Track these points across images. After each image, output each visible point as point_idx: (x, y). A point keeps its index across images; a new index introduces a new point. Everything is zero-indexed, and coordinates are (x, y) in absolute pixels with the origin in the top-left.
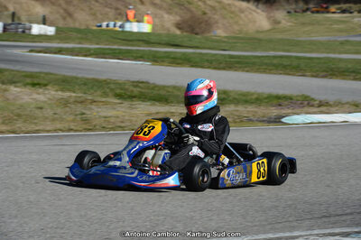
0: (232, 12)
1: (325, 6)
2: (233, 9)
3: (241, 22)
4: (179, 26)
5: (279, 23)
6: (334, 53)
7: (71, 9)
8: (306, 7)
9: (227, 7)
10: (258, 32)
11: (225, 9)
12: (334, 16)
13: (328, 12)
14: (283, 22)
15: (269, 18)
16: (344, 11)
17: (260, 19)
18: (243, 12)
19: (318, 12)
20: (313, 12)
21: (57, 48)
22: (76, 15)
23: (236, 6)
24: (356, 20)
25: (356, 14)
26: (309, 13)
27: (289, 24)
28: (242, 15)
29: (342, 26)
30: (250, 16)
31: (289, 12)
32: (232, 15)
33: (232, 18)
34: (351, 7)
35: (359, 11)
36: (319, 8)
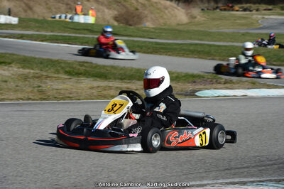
0: (158, 9)
1: (230, 5)
2: (159, 6)
3: (165, 17)
4: (116, 19)
5: (195, 18)
6: (237, 42)
7: (31, 4)
8: (216, 6)
9: (155, 5)
10: (178, 24)
11: (153, 6)
12: (238, 13)
13: (233, 10)
14: (198, 17)
15: (187, 14)
16: (245, 10)
17: (180, 15)
18: (166, 8)
19: (225, 10)
20: (221, 10)
21: (19, 34)
22: (35, 9)
23: (161, 4)
24: (255, 16)
25: (254, 12)
26: (218, 10)
27: (203, 19)
28: (166, 11)
29: (243, 21)
30: (172, 12)
31: (202, 10)
32: (158, 11)
33: (158, 13)
34: (251, 7)
35: (257, 10)
36: (226, 7)
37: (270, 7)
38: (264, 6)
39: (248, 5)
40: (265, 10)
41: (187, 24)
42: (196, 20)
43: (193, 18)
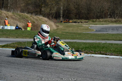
5: (59, 26)
10: (54, 30)
11: (41, 20)
13: (70, 23)
18: (47, 22)
19: (66, 22)
23: (44, 19)
26: (63, 23)
27: (62, 27)
35: (81, 23)
36: (66, 21)
37: (87, 21)
38: (83, 21)
39: (76, 20)
40: (85, 22)
41: (57, 29)
42: (59, 27)
43: (57, 26)
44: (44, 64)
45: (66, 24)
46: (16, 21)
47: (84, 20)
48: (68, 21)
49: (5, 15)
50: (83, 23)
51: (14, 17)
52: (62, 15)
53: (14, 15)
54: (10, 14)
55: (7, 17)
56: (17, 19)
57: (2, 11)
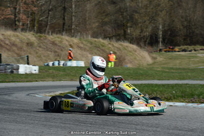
0: (130, 52)
1: (171, 47)
2: (130, 49)
3: (138, 58)
5: (156, 58)
9: (126, 48)
10: (148, 65)
11: (126, 49)
13: (175, 51)
14: (158, 58)
18: (135, 51)
19: (169, 51)
23: (131, 48)
25: (193, 52)
26: (163, 52)
27: (162, 59)
28: (137, 54)
30: (141, 54)
32: (131, 54)
33: (131, 55)
34: (188, 48)
35: (195, 50)
36: (168, 49)
38: (198, 47)
39: (186, 47)
40: (201, 50)
41: (154, 63)
42: (158, 60)
43: (154, 58)
44: (136, 123)
45: (168, 53)
46: (85, 53)
47: (201, 45)
48: (172, 49)
49: (67, 43)
50: (198, 50)
51: (82, 46)
52: (161, 40)
53: (82, 43)
54: (75, 40)
55: (71, 46)
56: (87, 48)
57: (63, 37)
